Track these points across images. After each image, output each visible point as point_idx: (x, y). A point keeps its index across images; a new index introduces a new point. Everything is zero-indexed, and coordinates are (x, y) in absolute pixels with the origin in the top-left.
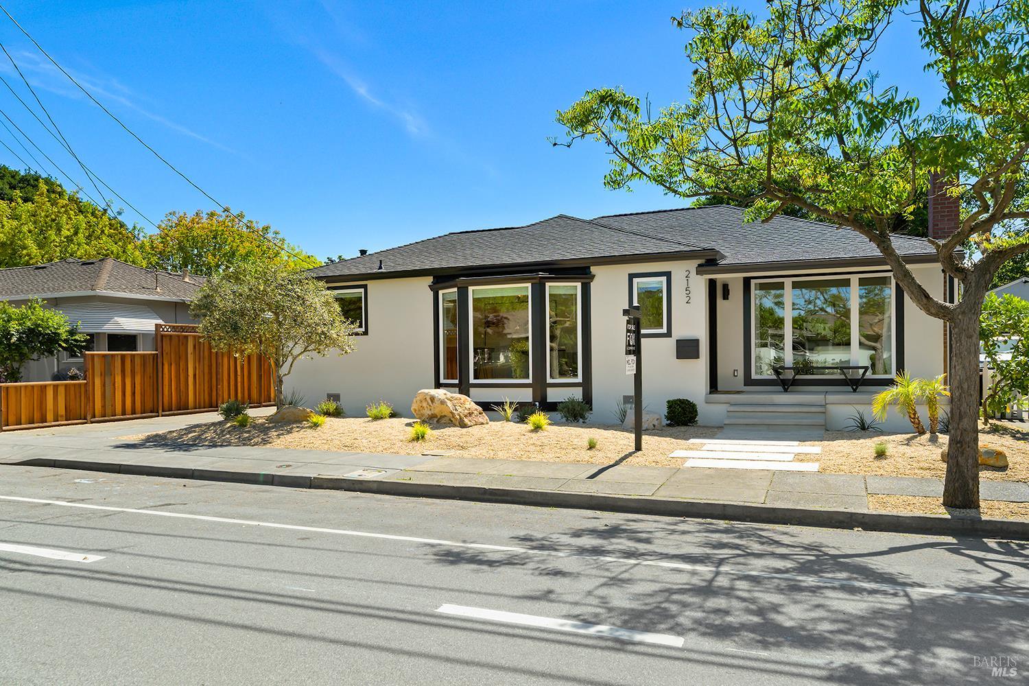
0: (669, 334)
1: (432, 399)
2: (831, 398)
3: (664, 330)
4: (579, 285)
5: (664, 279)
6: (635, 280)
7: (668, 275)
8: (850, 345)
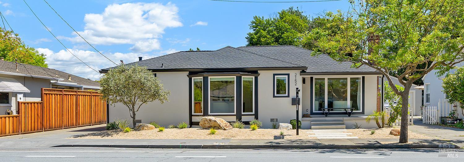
0: (288, 96)
1: (210, 120)
2: (345, 118)
3: (287, 95)
4: (254, 77)
5: (287, 76)
6: (276, 76)
7: (288, 75)
8: (347, 100)
